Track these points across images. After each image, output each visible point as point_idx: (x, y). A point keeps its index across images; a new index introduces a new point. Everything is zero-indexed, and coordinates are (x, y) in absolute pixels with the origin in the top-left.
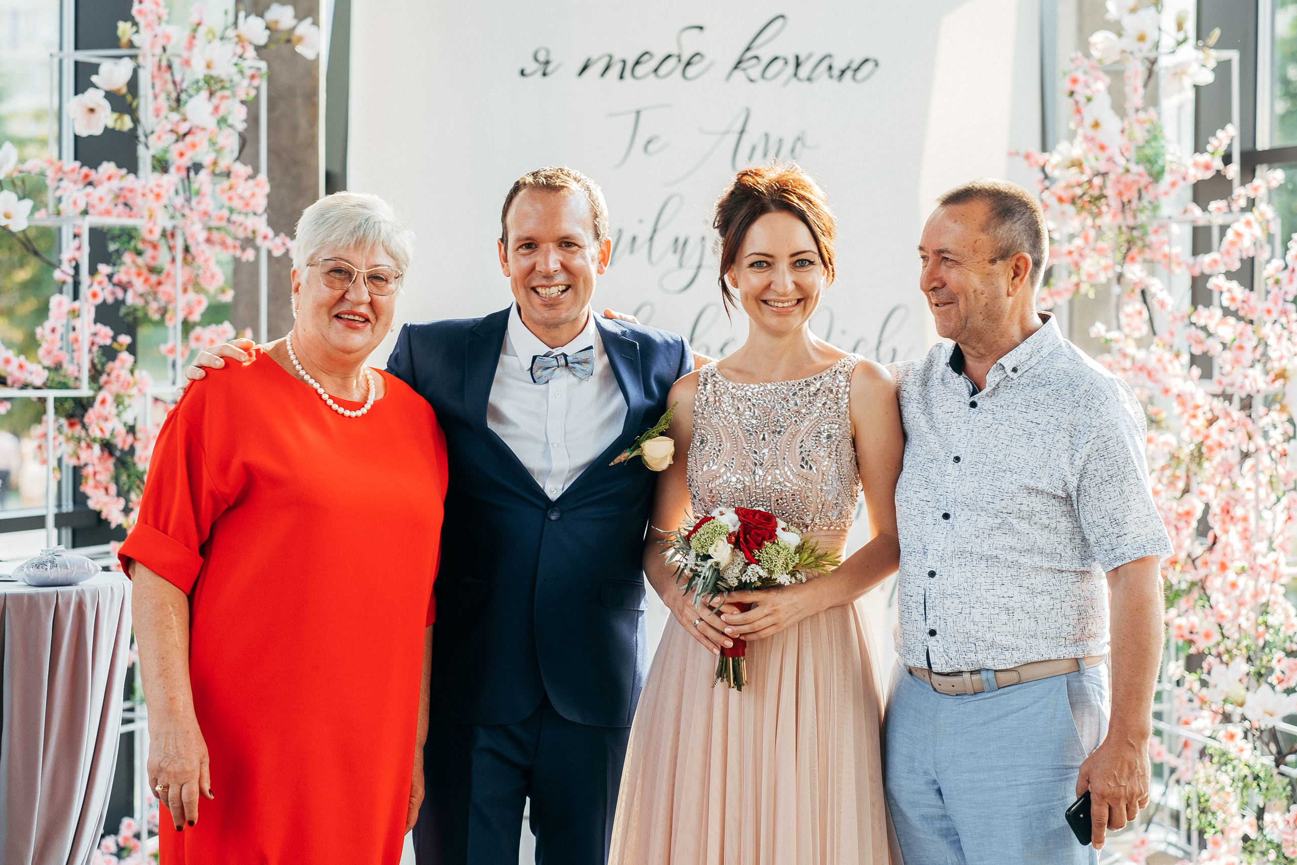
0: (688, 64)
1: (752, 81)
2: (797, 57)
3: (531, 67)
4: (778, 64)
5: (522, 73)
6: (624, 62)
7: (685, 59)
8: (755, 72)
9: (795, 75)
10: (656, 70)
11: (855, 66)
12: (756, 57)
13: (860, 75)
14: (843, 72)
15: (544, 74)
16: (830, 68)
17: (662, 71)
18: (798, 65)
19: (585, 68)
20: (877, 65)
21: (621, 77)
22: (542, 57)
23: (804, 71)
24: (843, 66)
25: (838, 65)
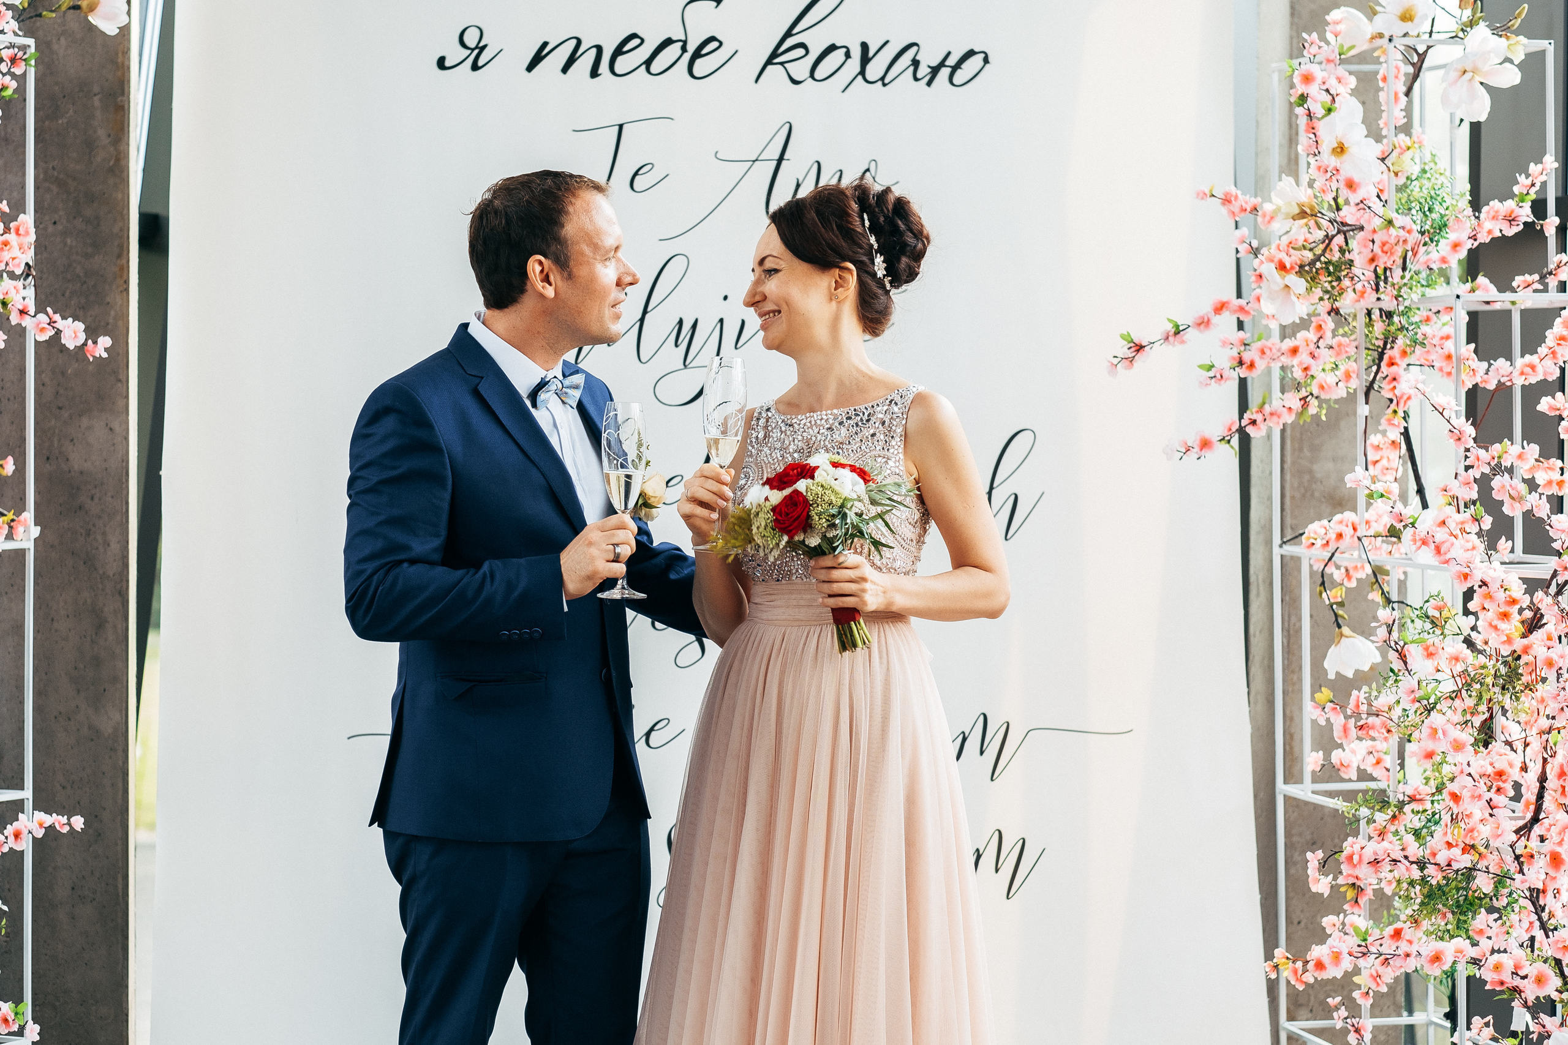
0: (697, 54)
1: (795, 82)
2: (865, 47)
3: (454, 54)
4: (838, 56)
5: (441, 63)
6: (599, 49)
7: (691, 48)
8: (800, 70)
9: (862, 72)
10: (648, 63)
11: (952, 61)
12: (802, 45)
13: (959, 77)
14: (935, 71)
15: (475, 67)
16: (916, 63)
17: (656, 67)
18: (865, 60)
19: (537, 59)
20: (986, 60)
21: (594, 73)
22: (471, 39)
23: (875, 70)
24: (934, 64)
25: (929, 58)
